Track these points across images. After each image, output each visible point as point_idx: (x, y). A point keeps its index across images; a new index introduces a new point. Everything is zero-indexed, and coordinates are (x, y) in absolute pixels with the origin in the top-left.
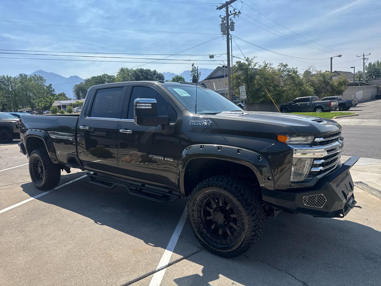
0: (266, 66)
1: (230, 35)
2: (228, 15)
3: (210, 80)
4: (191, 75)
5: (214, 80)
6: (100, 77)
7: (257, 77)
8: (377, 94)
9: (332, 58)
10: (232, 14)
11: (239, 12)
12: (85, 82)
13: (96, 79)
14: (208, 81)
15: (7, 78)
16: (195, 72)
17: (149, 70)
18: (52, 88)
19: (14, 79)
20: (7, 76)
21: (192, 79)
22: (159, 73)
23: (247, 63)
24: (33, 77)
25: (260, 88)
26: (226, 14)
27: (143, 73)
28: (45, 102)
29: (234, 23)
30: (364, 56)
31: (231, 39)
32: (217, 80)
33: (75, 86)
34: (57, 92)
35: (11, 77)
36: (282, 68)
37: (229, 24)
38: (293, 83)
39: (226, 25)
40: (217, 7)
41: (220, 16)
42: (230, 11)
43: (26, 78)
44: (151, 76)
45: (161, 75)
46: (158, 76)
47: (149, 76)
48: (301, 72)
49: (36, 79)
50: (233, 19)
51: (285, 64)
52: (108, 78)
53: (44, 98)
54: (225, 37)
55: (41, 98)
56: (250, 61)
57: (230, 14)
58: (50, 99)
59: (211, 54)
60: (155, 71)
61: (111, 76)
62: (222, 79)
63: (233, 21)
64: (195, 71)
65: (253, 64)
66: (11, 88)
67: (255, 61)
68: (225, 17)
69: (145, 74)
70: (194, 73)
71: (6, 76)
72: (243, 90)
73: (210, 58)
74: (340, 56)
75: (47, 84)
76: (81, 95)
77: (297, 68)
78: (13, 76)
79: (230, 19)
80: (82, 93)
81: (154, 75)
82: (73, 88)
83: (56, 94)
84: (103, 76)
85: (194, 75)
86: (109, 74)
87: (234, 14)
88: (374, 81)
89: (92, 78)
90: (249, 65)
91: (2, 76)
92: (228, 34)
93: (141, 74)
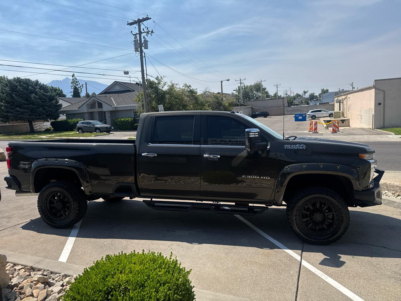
0: (173, 85)
1: (143, 53)
2: (140, 33)
3: (107, 95)
4: (71, 86)
5: (111, 95)
7: (167, 96)
8: (252, 113)
9: (222, 82)
10: (145, 32)
11: (152, 32)
14: (104, 95)
16: (77, 84)
17: (29, 80)
21: (73, 91)
22: (42, 83)
23: (156, 81)
25: (171, 107)
26: (139, 31)
27: (22, 83)
29: (147, 41)
30: (241, 80)
31: (145, 57)
32: (116, 95)
36: (186, 89)
37: (143, 42)
38: (196, 103)
39: (139, 42)
40: (128, 22)
41: (132, 32)
42: (143, 29)
44: (32, 86)
45: (45, 86)
46: (42, 88)
47: (30, 87)
48: (199, 92)
50: (146, 36)
51: (188, 85)
54: (138, 54)
56: (160, 80)
57: (143, 32)
59: (126, 70)
60: (37, 82)
62: (121, 94)
63: (146, 39)
64: (77, 82)
65: (162, 83)
67: (164, 80)
68: (137, 34)
69: (24, 84)
70: (75, 84)
72: (161, 108)
73: (125, 74)
74: (228, 80)
77: (196, 89)
79: (144, 37)
81: (36, 86)
85: (75, 86)
87: (146, 32)
88: (249, 102)
90: (159, 83)
92: (141, 52)
93: (18, 84)
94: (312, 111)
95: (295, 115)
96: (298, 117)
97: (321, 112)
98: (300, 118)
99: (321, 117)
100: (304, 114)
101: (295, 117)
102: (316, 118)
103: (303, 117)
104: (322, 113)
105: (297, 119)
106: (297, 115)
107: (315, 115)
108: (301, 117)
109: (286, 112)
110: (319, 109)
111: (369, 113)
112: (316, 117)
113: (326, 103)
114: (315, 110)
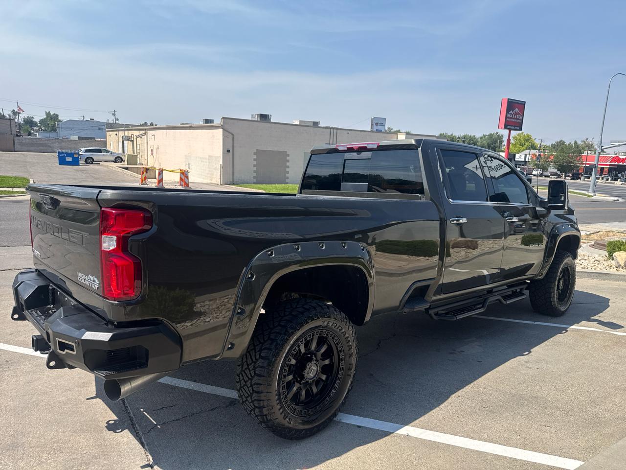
94: (86, 150)
95: (59, 153)
96: (65, 157)
97: (101, 152)
98: (69, 159)
99: (101, 161)
100: (76, 154)
101: (60, 158)
102: (94, 163)
103: (73, 158)
104: (104, 155)
105: (62, 162)
106: (63, 153)
107: (92, 156)
108: (71, 158)
109: (18, 147)
110: (98, 148)
111: (209, 162)
112: (94, 161)
113: (91, 138)
114: (91, 148)
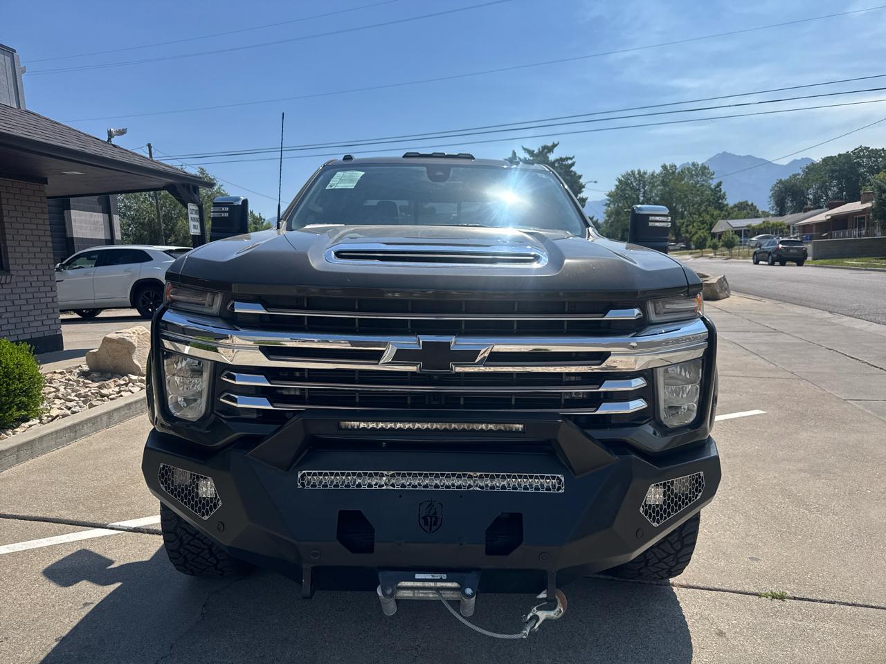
6: (847, 156)
12: (803, 171)
13: (834, 163)
15: (637, 176)
18: (720, 191)
19: (652, 175)
20: (639, 172)
24: (689, 169)
28: (700, 224)
33: (777, 183)
34: (731, 201)
35: (645, 173)
43: (674, 173)
49: (694, 172)
52: (870, 158)
53: (700, 215)
55: (695, 214)
58: (712, 216)
61: (880, 150)
66: (642, 195)
71: (636, 172)
75: (713, 183)
76: (789, 204)
78: (650, 171)
80: (792, 201)
82: (771, 188)
83: (727, 205)
84: (854, 154)
86: (872, 147)
89: (824, 160)
91: (629, 171)
